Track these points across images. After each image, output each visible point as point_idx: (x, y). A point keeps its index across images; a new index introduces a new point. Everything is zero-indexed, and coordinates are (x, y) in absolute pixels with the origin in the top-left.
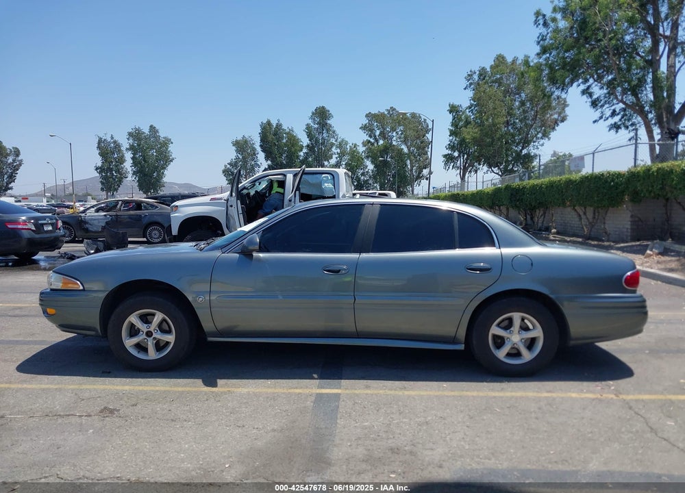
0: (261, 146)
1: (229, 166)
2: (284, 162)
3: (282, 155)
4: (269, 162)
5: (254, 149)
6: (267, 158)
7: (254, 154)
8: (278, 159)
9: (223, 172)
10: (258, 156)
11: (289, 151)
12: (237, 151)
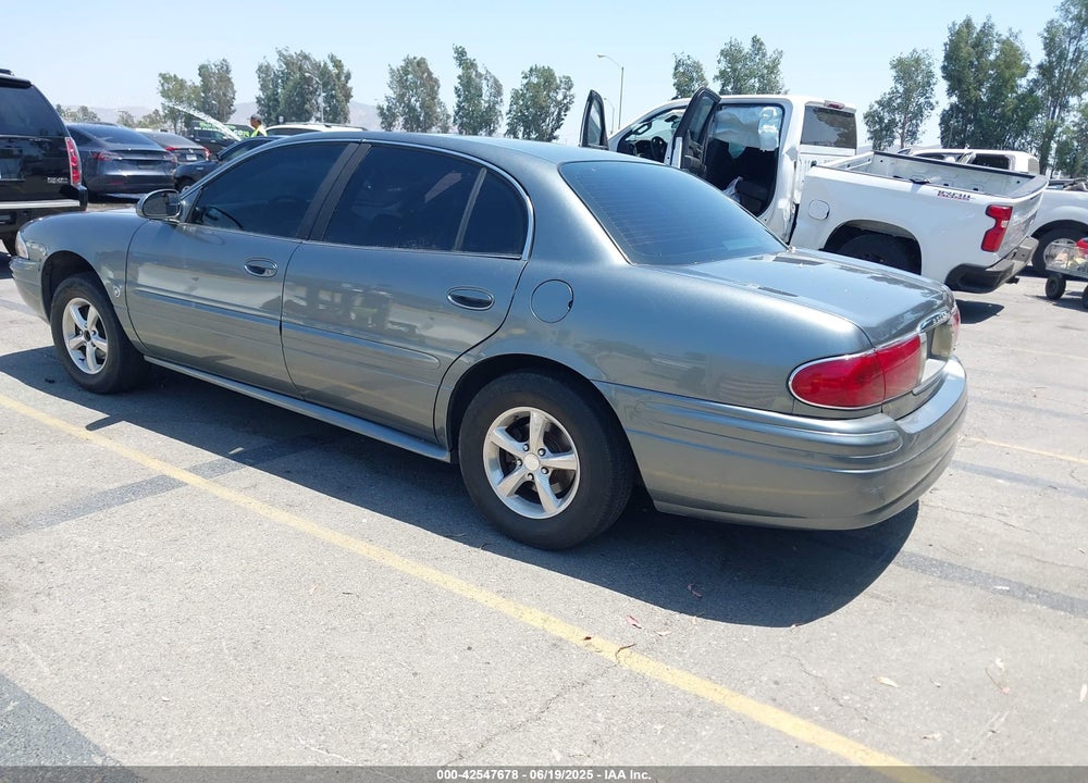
0: (944, 68)
1: (876, 106)
2: (984, 99)
3: (982, 84)
4: (954, 99)
5: (930, 75)
6: (951, 92)
7: (928, 83)
8: (973, 93)
9: (865, 118)
10: (935, 88)
11: (999, 76)
12: (897, 79)
